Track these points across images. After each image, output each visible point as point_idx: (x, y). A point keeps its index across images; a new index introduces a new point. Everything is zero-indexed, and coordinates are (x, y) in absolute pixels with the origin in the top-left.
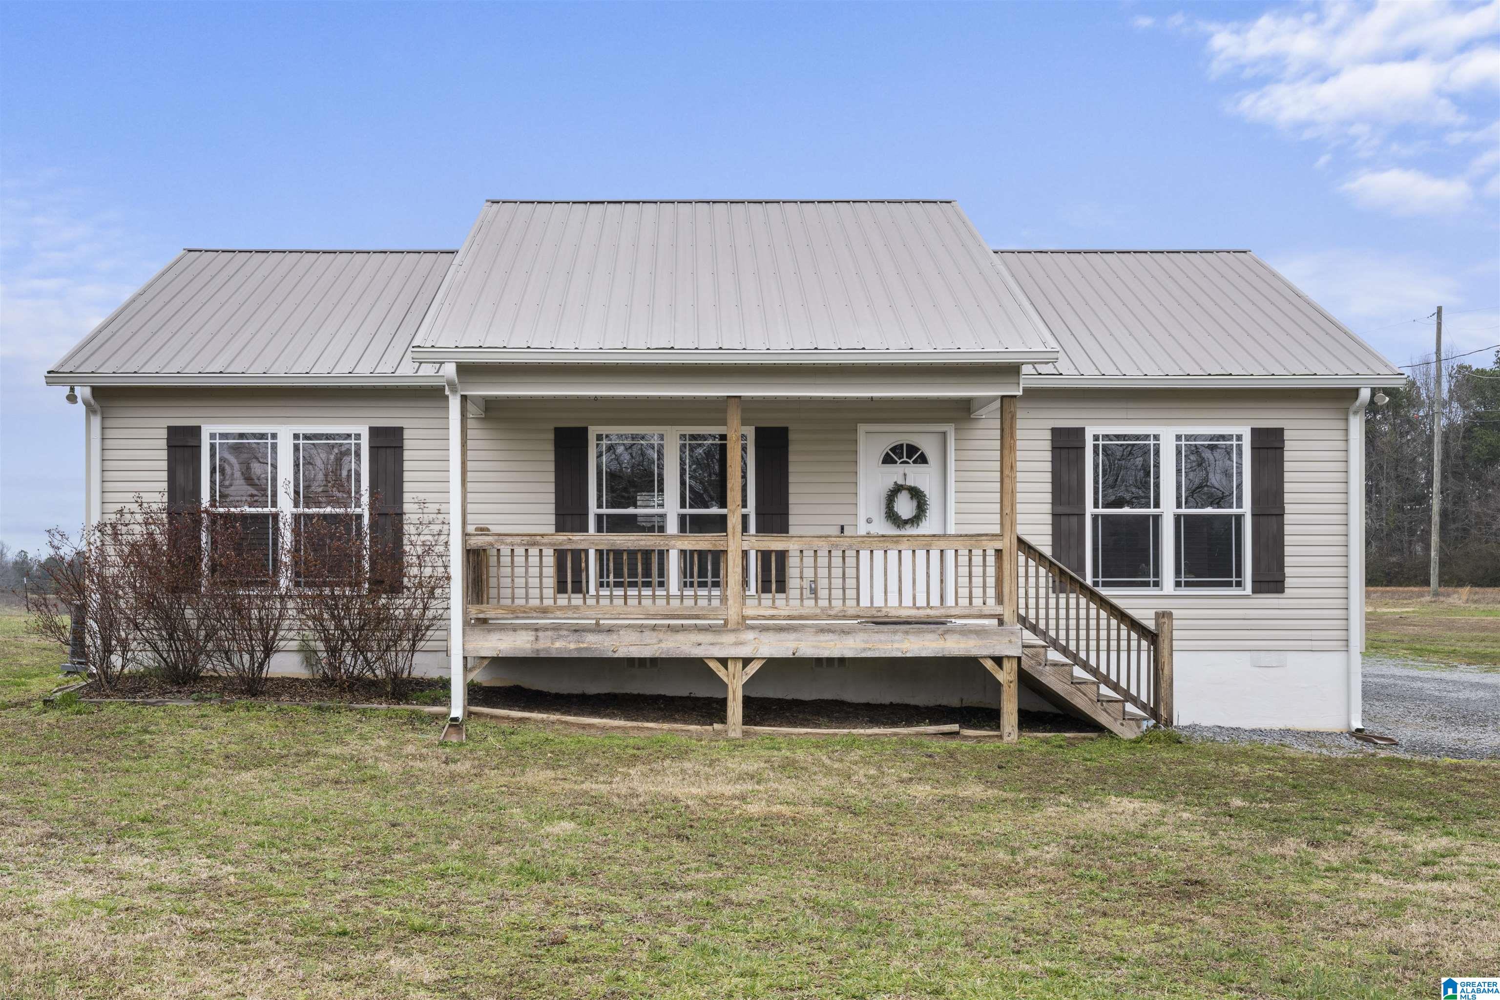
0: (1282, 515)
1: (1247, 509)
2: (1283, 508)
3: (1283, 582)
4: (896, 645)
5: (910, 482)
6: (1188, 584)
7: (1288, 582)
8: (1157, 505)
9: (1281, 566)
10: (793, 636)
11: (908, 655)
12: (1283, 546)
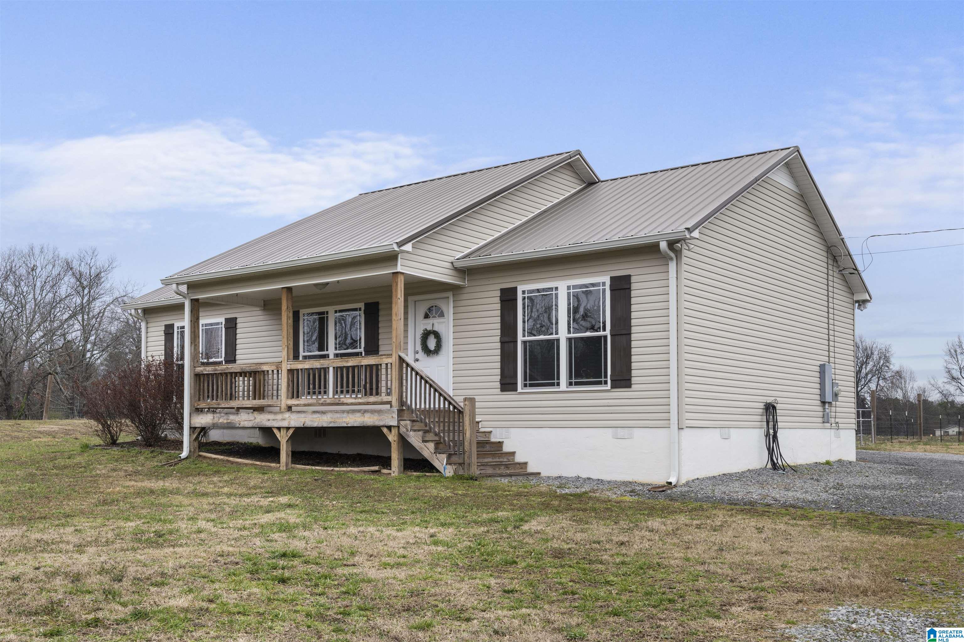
0: (630, 334)
1: (608, 332)
2: (630, 330)
3: (630, 380)
4: (344, 420)
5: (436, 329)
6: (577, 384)
7: (634, 380)
8: (557, 334)
9: (629, 370)
10: (303, 415)
11: (349, 425)
12: (631, 355)
